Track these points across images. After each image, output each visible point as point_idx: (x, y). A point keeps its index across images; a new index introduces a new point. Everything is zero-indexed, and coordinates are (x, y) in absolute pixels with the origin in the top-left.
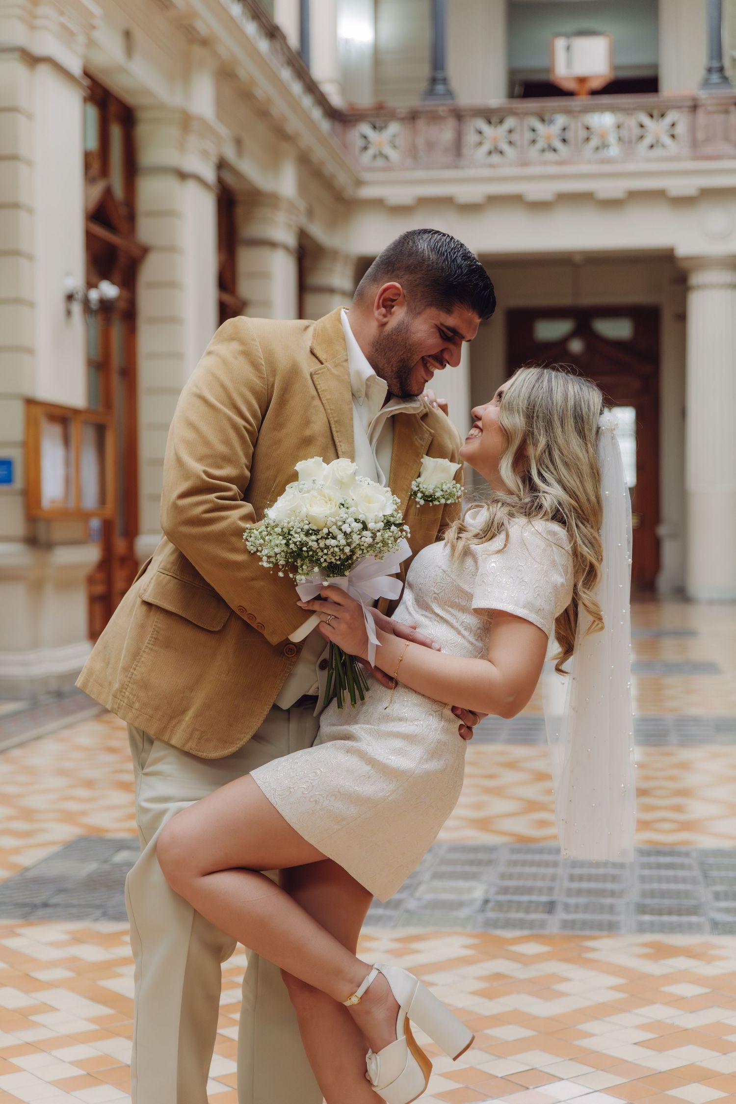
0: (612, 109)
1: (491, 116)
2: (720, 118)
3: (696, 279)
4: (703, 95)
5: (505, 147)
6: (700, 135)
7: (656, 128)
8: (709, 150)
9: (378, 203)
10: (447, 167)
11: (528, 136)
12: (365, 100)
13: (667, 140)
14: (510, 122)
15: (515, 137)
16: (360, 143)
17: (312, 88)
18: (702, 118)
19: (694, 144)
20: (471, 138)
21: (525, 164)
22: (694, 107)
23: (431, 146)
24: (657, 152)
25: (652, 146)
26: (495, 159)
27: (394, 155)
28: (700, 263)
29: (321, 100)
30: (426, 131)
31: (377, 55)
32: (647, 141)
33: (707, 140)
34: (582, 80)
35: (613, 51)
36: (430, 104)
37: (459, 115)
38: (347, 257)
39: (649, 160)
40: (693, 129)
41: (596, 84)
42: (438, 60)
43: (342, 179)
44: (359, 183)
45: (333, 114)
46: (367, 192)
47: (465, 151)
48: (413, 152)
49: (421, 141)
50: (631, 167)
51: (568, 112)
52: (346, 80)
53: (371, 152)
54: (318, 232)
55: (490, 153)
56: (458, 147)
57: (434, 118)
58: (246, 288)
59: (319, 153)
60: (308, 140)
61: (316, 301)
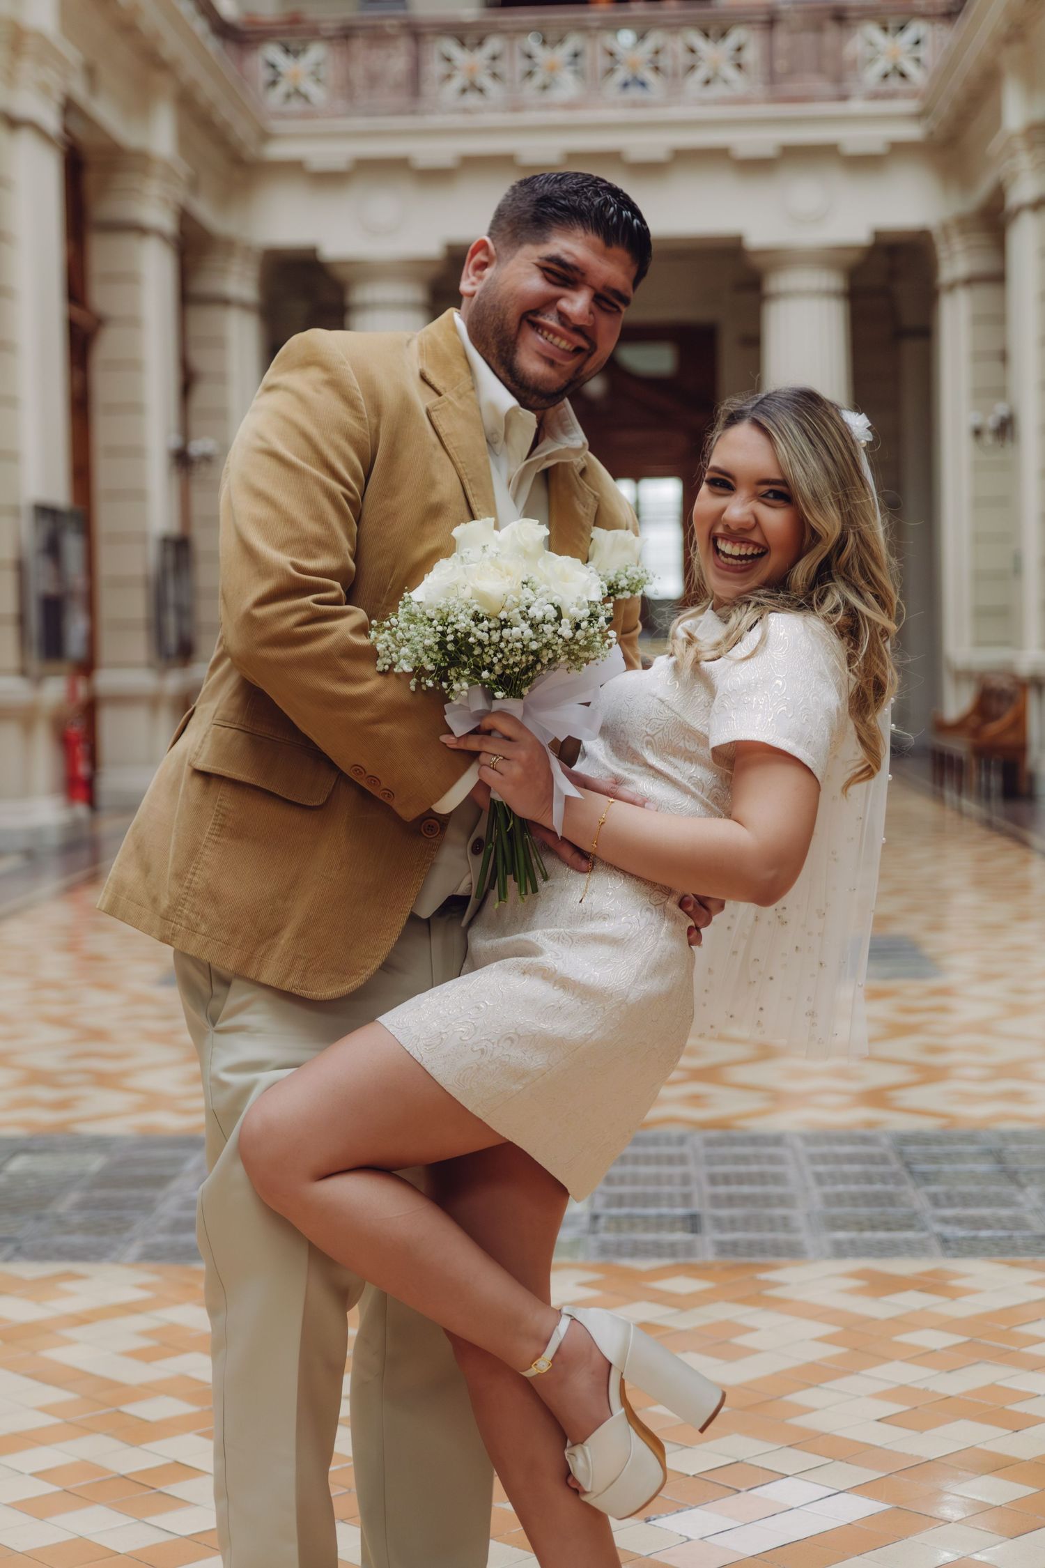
1: (467, 35)
2: (808, 38)
3: (778, 282)
4: (786, 3)
5: (486, 81)
6: (781, 65)
7: (713, 54)
8: (792, 87)
9: (295, 168)
10: (399, 112)
11: (521, 65)
12: (268, 8)
13: (729, 72)
14: (494, 44)
15: (502, 67)
16: (265, 75)
18: (782, 39)
19: (772, 78)
20: (435, 68)
21: (516, 108)
22: (771, 22)
23: (373, 79)
24: (717, 90)
25: (707, 82)
26: (472, 99)
27: (318, 94)
28: (779, 258)
29: (208, 9)
30: (366, 57)
32: (700, 74)
33: (791, 72)
36: (371, 15)
37: (417, 33)
38: (248, 249)
39: (704, 103)
40: (769, 56)
43: (241, 130)
44: (266, 136)
45: (224, 30)
46: (278, 151)
47: (429, 88)
48: (347, 89)
49: (358, 72)
50: (676, 112)
51: (583, 28)
53: (282, 88)
54: (205, 211)
55: (464, 91)
56: (414, 81)
57: (378, 36)
58: (101, 297)
59: (208, 90)
60: (192, 69)
61: (202, 319)
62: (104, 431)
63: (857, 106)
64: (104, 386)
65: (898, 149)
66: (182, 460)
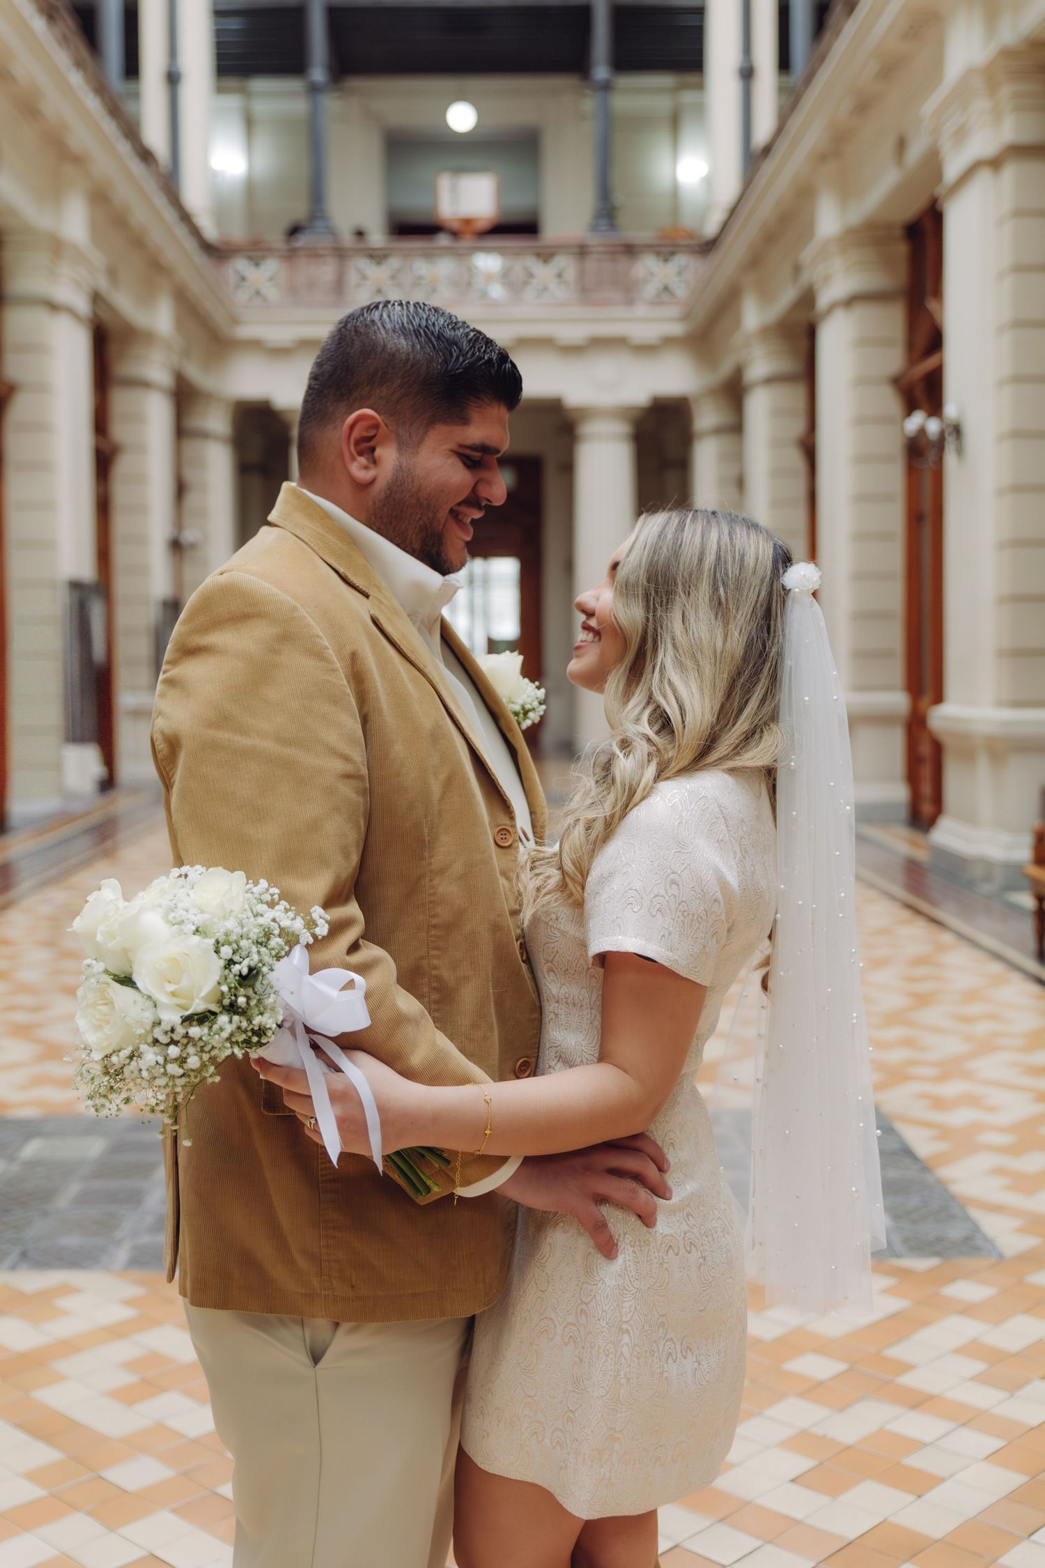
0: (501, 251)
1: (376, 256)
2: (608, 265)
3: (589, 429)
4: (593, 240)
5: (388, 289)
6: (590, 281)
7: (543, 272)
8: (597, 295)
9: (255, 345)
11: (413, 277)
12: (238, 233)
13: (555, 286)
14: (394, 262)
15: (402, 278)
16: (235, 279)
17: (186, 217)
18: (591, 265)
19: (584, 288)
20: (352, 277)
22: (582, 251)
23: (311, 284)
24: (546, 298)
25: (539, 292)
27: (272, 293)
28: (588, 413)
29: (195, 231)
30: (305, 270)
31: (250, 188)
32: (534, 287)
33: (597, 286)
34: (468, 222)
35: (501, 190)
36: (309, 241)
37: (339, 253)
38: (223, 400)
39: (538, 306)
40: (582, 274)
41: (482, 225)
42: (317, 193)
43: (219, 317)
44: (235, 321)
45: (207, 247)
46: (244, 332)
47: (348, 291)
48: (293, 291)
49: (301, 280)
50: (518, 312)
51: (454, 251)
52: (220, 211)
53: (247, 290)
54: (193, 372)
56: (339, 287)
57: (314, 255)
58: (119, 431)
59: (196, 288)
60: (185, 273)
61: (190, 446)
62: (121, 524)
63: (640, 310)
64: (121, 493)
65: (669, 342)
66: (176, 546)
